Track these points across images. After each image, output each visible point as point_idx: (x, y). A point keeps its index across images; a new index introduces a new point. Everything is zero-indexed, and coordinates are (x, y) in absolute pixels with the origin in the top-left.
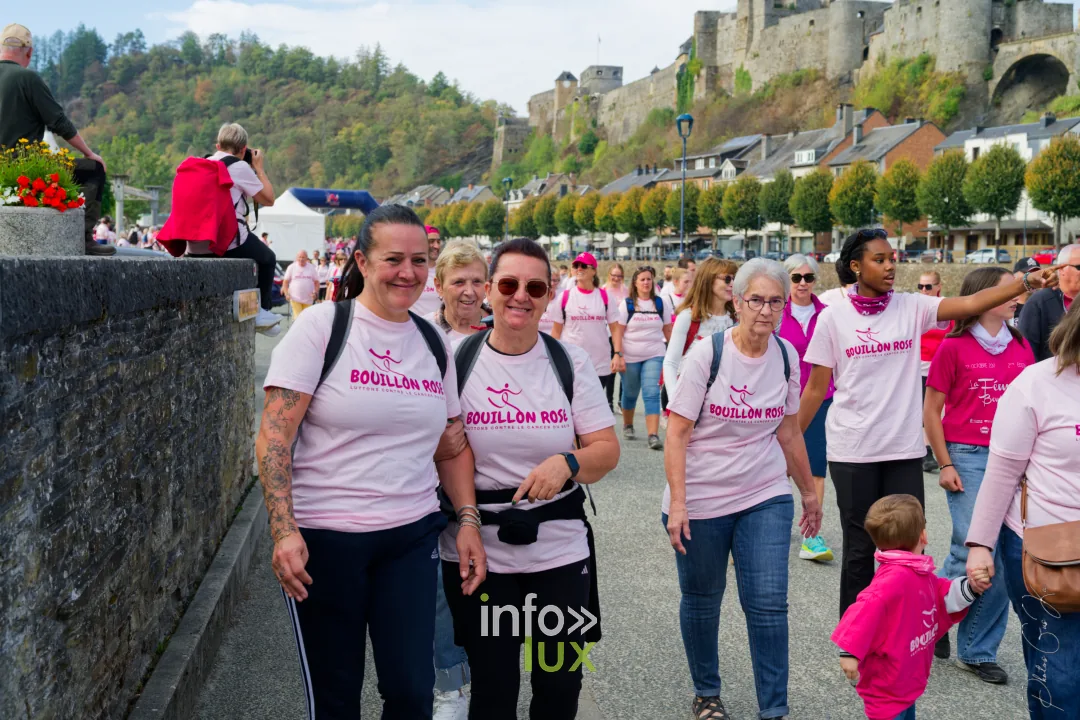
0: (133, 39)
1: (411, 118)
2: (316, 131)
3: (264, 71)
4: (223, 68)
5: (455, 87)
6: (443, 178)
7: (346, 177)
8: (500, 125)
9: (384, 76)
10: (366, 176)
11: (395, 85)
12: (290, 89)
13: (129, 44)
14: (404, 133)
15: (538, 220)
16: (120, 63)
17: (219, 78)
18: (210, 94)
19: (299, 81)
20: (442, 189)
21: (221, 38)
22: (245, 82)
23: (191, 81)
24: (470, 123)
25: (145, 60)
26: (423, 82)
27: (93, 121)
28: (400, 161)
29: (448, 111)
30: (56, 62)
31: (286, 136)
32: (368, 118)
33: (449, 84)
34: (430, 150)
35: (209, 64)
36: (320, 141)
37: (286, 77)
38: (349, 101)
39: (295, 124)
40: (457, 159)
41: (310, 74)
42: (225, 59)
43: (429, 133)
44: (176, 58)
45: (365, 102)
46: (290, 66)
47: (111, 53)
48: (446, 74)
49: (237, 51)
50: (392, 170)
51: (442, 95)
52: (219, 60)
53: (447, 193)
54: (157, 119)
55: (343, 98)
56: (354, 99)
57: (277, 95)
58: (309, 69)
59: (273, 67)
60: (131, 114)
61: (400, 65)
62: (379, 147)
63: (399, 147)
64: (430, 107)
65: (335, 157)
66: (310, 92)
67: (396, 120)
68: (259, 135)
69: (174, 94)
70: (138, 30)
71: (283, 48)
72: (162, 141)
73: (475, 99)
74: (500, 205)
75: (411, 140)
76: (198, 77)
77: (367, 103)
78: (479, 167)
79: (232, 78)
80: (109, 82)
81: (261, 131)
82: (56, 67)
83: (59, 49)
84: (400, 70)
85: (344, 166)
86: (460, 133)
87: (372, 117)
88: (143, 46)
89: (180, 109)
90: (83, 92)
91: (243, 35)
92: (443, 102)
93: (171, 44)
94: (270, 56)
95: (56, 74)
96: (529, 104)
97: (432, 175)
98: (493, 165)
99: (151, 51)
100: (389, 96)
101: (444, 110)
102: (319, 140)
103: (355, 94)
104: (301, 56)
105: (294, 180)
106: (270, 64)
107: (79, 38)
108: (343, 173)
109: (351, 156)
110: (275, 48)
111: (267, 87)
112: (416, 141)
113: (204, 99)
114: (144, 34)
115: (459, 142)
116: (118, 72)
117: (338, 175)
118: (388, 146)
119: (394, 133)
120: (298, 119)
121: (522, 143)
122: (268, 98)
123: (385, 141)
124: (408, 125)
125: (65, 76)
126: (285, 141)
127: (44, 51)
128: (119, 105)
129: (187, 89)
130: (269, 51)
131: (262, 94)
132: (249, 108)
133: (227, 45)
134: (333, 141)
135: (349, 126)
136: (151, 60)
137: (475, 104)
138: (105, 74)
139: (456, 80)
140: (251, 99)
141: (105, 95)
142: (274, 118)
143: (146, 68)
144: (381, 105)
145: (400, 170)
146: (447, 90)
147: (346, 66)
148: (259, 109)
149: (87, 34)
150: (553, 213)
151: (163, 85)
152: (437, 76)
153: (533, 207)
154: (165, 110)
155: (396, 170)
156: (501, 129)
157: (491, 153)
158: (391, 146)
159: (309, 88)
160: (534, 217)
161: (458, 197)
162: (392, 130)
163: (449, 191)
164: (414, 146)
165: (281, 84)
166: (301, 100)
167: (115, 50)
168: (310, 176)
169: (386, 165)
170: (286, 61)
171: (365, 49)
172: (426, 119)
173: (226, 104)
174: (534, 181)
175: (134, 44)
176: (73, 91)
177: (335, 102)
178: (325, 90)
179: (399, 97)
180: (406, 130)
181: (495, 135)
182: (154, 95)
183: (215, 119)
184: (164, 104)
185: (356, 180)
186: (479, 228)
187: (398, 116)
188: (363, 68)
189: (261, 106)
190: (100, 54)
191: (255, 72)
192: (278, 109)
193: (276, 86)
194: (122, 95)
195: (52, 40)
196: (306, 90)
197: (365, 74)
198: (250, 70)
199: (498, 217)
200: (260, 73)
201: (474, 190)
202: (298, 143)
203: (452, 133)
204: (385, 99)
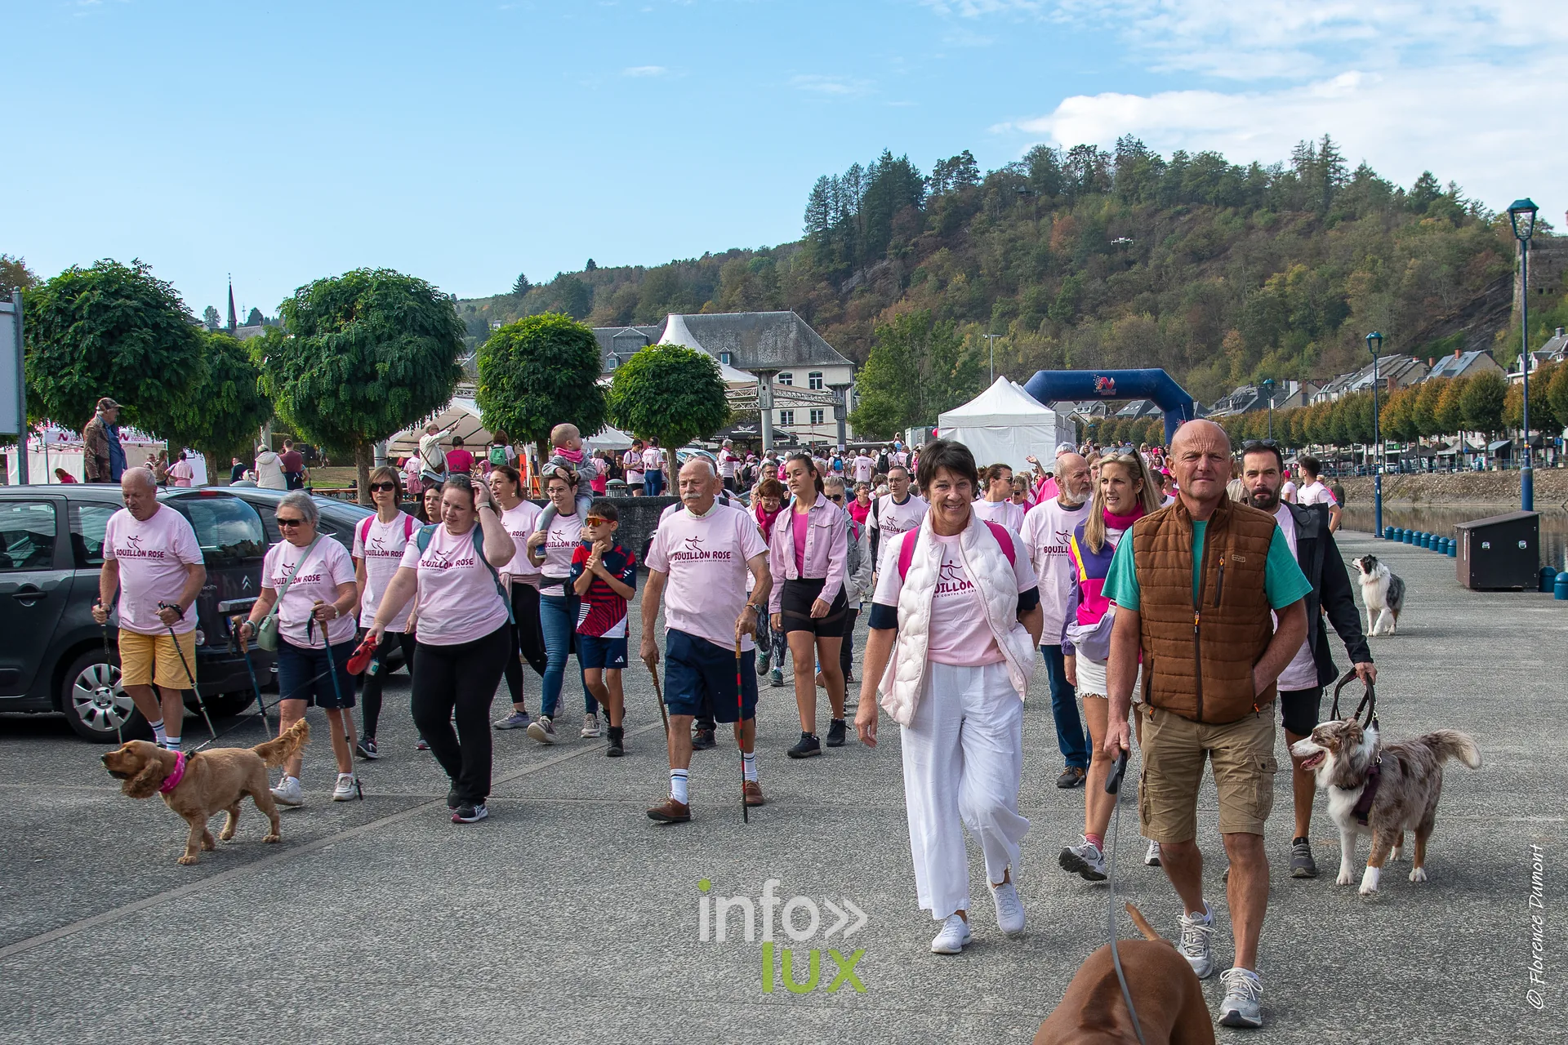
0: (961, 165)
1: (1378, 249)
2: (1232, 282)
3: (1152, 196)
4: (1091, 196)
5: (1453, 195)
6: (1434, 342)
7: (1280, 350)
9: (1338, 186)
10: (1310, 348)
11: (1354, 200)
12: (1191, 219)
13: (954, 174)
14: (1368, 275)
15: (1556, 400)
16: (942, 203)
17: (1085, 214)
18: (1072, 239)
19: (1205, 207)
20: (1415, 361)
21: (1088, 150)
22: (1123, 215)
23: (1044, 221)
24: (1476, 252)
25: (976, 197)
26: (1401, 191)
27: (904, 293)
28: (1362, 319)
29: (1438, 235)
30: (853, 211)
31: (1186, 294)
32: (1311, 256)
33: (1441, 192)
34: (1412, 299)
35: (1071, 193)
36: (1239, 296)
37: (1187, 204)
38: (1281, 233)
39: (1201, 274)
40: (1455, 311)
41: (1221, 196)
42: (1095, 182)
43: (1408, 272)
44: (1022, 189)
45: (1308, 231)
46: (1191, 185)
47: (929, 190)
48: (1434, 176)
49: (1111, 169)
50: (1351, 335)
51: (1429, 210)
52: (1085, 186)
53: (1423, 365)
54: (997, 282)
55: (1273, 227)
56: (1291, 227)
57: (1173, 232)
58: (1220, 187)
59: (1165, 189)
60: (959, 278)
61: (1362, 168)
62: (1329, 299)
63: (1363, 297)
64: (1410, 231)
65: (1260, 321)
66: (1223, 221)
67: (1354, 256)
68: (1145, 294)
69: (1020, 242)
70: (966, 152)
71: (1180, 156)
72: (1003, 315)
73: (1486, 212)
74: (1496, 380)
75: (1378, 286)
76: (1055, 214)
77: (1311, 232)
78: (1491, 320)
79: (1104, 211)
80: (927, 233)
81: (1149, 289)
82: (852, 219)
83: (857, 193)
84: (1363, 174)
85: (1275, 333)
86: (1457, 267)
87: (1319, 254)
88: (975, 177)
89: (1030, 263)
90: (890, 252)
91: (1120, 144)
92: (1430, 221)
93: (1015, 169)
94: (1162, 172)
95: (852, 228)
97: (1415, 339)
98: (1513, 317)
99: (986, 181)
100: (1343, 219)
101: (1433, 233)
102: (1237, 296)
103: (1293, 220)
104: (1207, 168)
105: (1197, 361)
106: (1162, 185)
107: (883, 173)
108: (1275, 345)
109: (1288, 317)
110: (1167, 158)
111: (1157, 220)
112: (1387, 285)
113: (1064, 248)
114: (975, 157)
116: (938, 218)
117: (1266, 348)
118: (1346, 296)
119: (1352, 276)
120: (1203, 266)
121: (1560, 277)
122: (1158, 237)
123: (1339, 290)
124: (1374, 262)
125: (865, 230)
126: (1184, 301)
127: (836, 196)
128: (940, 267)
129: (1039, 234)
130: (1158, 163)
131: (1150, 232)
132: (1131, 255)
133: (1096, 161)
134: (1258, 295)
135: (1282, 271)
136: (985, 196)
137: (1485, 221)
138: (921, 222)
139: (1452, 185)
141: (921, 253)
142: (1167, 267)
143: (979, 209)
144: (1332, 234)
146: (1438, 200)
147: (1278, 175)
148: (1145, 256)
149: (894, 165)
151: (1003, 231)
152: (1421, 180)
153: (1548, 379)
154: (1007, 268)
155: (1357, 335)
157: (1511, 298)
158: (1349, 297)
159: (1222, 216)
160: (1549, 398)
161: (1436, 373)
162: (1352, 271)
163: (1427, 364)
164: (1385, 294)
165: (1179, 213)
166: (1207, 236)
167: (933, 186)
168: (1223, 354)
169: (1341, 329)
170: (1186, 176)
171: (1307, 148)
172: (1402, 249)
173: (1098, 252)
174: (1557, 338)
175: (960, 173)
176: (876, 251)
177: (1261, 234)
178: (1246, 218)
179: (1360, 218)
180: (1371, 270)
181: (1515, 268)
182: (991, 247)
183: (1081, 275)
184: (1005, 259)
185: (1295, 354)
186: (1464, 420)
187: (1358, 250)
188: (1303, 177)
189: (1148, 251)
190: (913, 193)
191: (1138, 199)
192: (1174, 252)
193: (1171, 218)
194: (945, 251)
195: (846, 180)
196: (1216, 219)
197: (1309, 187)
198: (1133, 195)
199: (1494, 400)
200: (1146, 199)
201: (1462, 358)
202: (1204, 303)
203: (1445, 268)
204: (1339, 224)
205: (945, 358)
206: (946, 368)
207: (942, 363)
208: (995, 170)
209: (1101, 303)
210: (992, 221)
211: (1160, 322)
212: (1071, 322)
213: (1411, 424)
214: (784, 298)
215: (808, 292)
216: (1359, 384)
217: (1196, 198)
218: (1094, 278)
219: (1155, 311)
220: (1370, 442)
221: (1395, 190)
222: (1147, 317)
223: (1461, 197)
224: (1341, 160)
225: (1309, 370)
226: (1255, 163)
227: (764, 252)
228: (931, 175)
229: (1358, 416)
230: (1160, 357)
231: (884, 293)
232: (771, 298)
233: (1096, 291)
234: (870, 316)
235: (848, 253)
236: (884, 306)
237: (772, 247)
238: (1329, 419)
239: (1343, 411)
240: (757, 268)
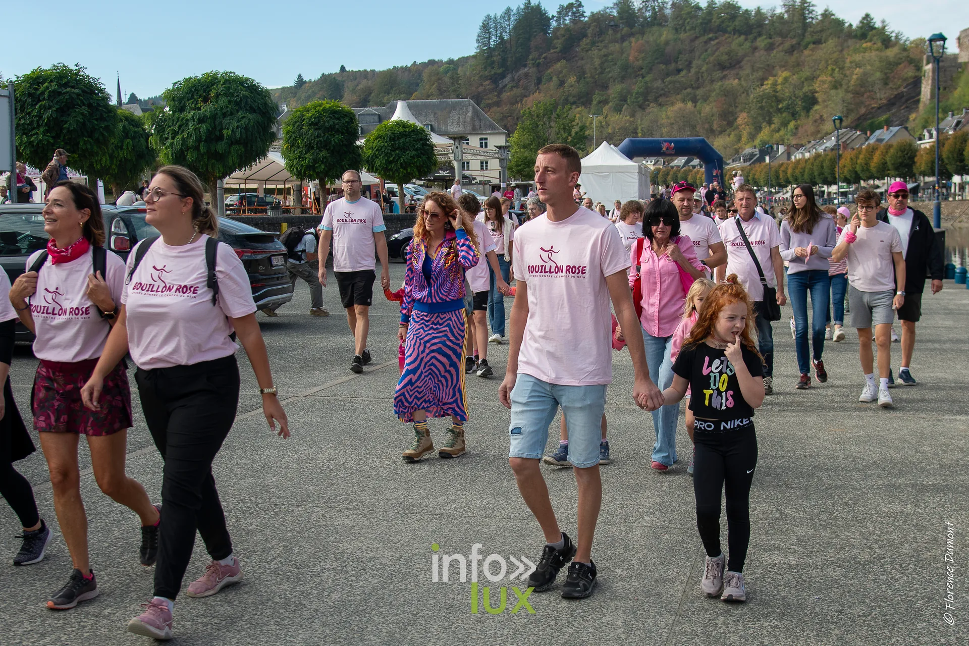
0: (574, 8)
1: (836, 62)
2: (743, 83)
3: (693, 28)
4: (655, 28)
5: (884, 27)
6: (870, 121)
7: (773, 126)
8: (928, 63)
9: (811, 22)
10: (792, 125)
11: (821, 31)
12: (717, 43)
13: (570, 14)
14: (829, 79)
15: (948, 158)
16: (562, 32)
17: (651, 39)
18: (643, 55)
19: (727, 35)
20: (858, 133)
22: (675, 40)
23: (626, 44)
24: (898, 64)
25: (584, 28)
26: (851, 25)
27: (538, 88)
28: (827, 106)
29: (874, 53)
30: (506, 37)
31: (714, 90)
32: (793, 66)
33: (876, 26)
34: (857, 94)
35: (643, 26)
36: (747, 91)
37: (716, 33)
38: (775, 52)
39: (724, 77)
40: (884, 101)
41: (737, 28)
42: (658, 19)
43: (855, 77)
44: (612, 23)
45: (791, 50)
46: (718, 22)
47: (554, 24)
48: (872, 16)
49: (668, 11)
50: (818, 116)
51: (869, 38)
52: (651, 21)
53: (863, 136)
54: (596, 82)
55: (770, 48)
56: (780, 48)
57: (706, 51)
58: (737, 23)
59: (701, 24)
60: (572, 79)
61: (826, 11)
62: (804, 94)
63: (826, 93)
64: (856, 51)
65: (761, 108)
66: (738, 44)
67: (821, 67)
68: (689, 90)
69: (610, 58)
72: (600, 102)
73: (904, 38)
74: (910, 145)
75: (836, 86)
76: (633, 40)
77: (793, 51)
78: (907, 107)
79: (663, 38)
80: (552, 51)
81: (691, 87)
82: (506, 42)
83: (509, 25)
84: (827, 15)
85: (770, 115)
86: (886, 74)
87: (798, 65)
88: (583, 15)
89: (616, 71)
90: (530, 62)
92: (869, 44)
93: (608, 11)
94: (700, 13)
95: (506, 48)
96: (959, 39)
97: (859, 119)
98: (921, 106)
99: (589, 18)
100: (814, 43)
101: (871, 52)
103: (782, 43)
104: (728, 11)
105: (721, 133)
106: (700, 21)
107: (525, 13)
108: (770, 123)
109: (778, 105)
110: (703, 5)
111: (697, 42)
112: (841, 85)
113: (638, 60)
114: (583, 4)
115: (886, 84)
116: (559, 41)
117: (764, 124)
118: (813, 92)
119: (819, 79)
120: (725, 73)
121: (951, 79)
122: (697, 54)
123: (811, 88)
124: (833, 70)
125: (514, 49)
126: (713, 94)
127: (496, 27)
128: (561, 72)
129: (622, 52)
130: (698, 8)
131: (692, 51)
132: (680, 65)
133: (659, 6)
134: (760, 91)
135: (775, 76)
136: (589, 28)
137: (904, 44)
138: (549, 44)
139: (883, 22)
140: (681, 56)
141: (548, 63)
142: (703, 73)
143: (585, 36)
144: (806, 52)
145: (825, 116)
146: (874, 31)
147: (773, 15)
148: (689, 66)
149: (533, 7)
150: (963, 150)
151: (600, 50)
152: (864, 19)
153: (944, 145)
154: (602, 73)
155: (821, 116)
156: (928, 68)
157: (919, 93)
158: (817, 92)
159: (737, 41)
160: (944, 156)
161: (872, 141)
162: (819, 76)
163: (866, 134)
164: (839, 91)
165: (711, 39)
166: (728, 54)
167: (556, 21)
168: (737, 128)
169: (812, 112)
170: (715, 16)
172: (851, 62)
173: (660, 63)
174: (949, 119)
175: (574, 13)
176: (520, 62)
177: (762, 52)
178: (752, 42)
179: (825, 42)
180: (831, 75)
181: (923, 74)
182: (593, 59)
183: (648, 78)
184: (601, 68)
185: (782, 129)
186: (889, 170)
187: (823, 62)
188: (789, 16)
189: (691, 62)
190: (544, 25)
191: (685, 30)
192: (707, 63)
193: (705, 42)
194: (563, 62)
195: (503, 17)
196: (734, 43)
197: (792, 23)
198: (681, 28)
199: (909, 158)
200: (690, 30)
201: (889, 132)
202: (726, 96)
203: (878, 75)
204: (811, 46)
205: (564, 128)
206: (565, 135)
207: (563, 133)
208: (595, 11)
209: (661, 95)
210: (593, 43)
211: (698, 108)
212: (642, 107)
213: (856, 172)
214: (463, 91)
215: (478, 87)
216: (823, 147)
217: (721, 29)
218: (656, 79)
219: (694, 101)
220: (829, 184)
221: (847, 25)
222: (690, 105)
223: (889, 29)
224: (813, 6)
225: (791, 138)
226: (759, 8)
227: (451, 62)
228: (555, 14)
229: (822, 167)
230: (698, 129)
231: (526, 88)
232: (455, 91)
233: (658, 88)
234: (517, 102)
235: (503, 63)
236: (525, 96)
237: (456, 58)
238: (804, 169)
239: (812, 164)
240: (446, 72)
